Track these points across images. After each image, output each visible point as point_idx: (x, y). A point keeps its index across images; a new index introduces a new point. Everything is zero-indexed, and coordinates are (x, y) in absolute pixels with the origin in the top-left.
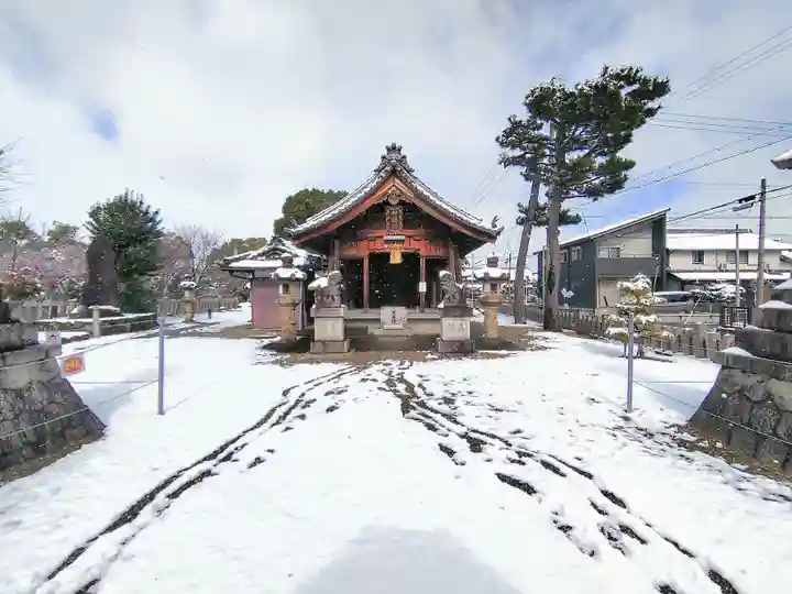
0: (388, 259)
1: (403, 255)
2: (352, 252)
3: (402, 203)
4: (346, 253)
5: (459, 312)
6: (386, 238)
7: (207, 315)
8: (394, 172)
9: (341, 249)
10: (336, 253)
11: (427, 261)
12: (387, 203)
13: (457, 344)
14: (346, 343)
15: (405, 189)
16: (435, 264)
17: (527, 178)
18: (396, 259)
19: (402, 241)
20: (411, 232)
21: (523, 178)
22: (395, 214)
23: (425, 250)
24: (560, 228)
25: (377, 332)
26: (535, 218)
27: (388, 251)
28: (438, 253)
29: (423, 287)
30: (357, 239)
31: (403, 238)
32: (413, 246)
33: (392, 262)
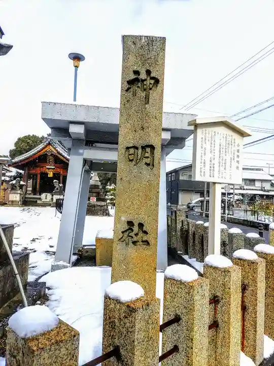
1: (54, 174)
2: (33, 172)
3: (52, 155)
4: (30, 172)
6: (47, 167)
8: (49, 144)
12: (46, 155)
18: (51, 175)
19: (53, 169)
20: (58, 165)
22: (51, 158)
23: (63, 172)
27: (47, 172)
30: (36, 167)
32: (58, 170)
33: (49, 176)
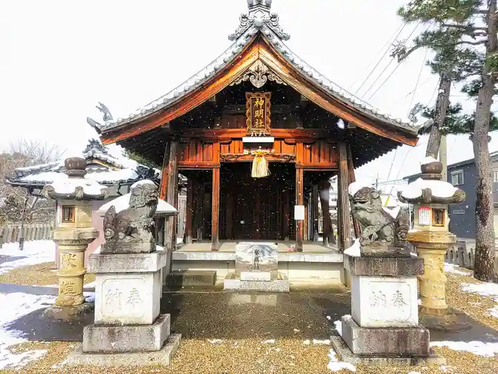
0: (250, 171)
1: (271, 166)
2: (195, 160)
3: (270, 86)
4: (186, 162)
5: (394, 267)
6: (246, 140)
7: (17, 244)
8: (259, 39)
9: (179, 157)
10: (172, 162)
11: (306, 174)
12: (247, 86)
13: (393, 336)
14: (157, 330)
15: (275, 65)
16: (317, 180)
17: (436, 68)
18: (260, 169)
19: (269, 146)
20: (282, 132)
21: (430, 68)
22: (260, 104)
23: (303, 157)
24: (490, 134)
25: (229, 285)
26: (446, 122)
27: (247, 159)
28: (321, 162)
29: (300, 212)
30: (204, 142)
31: (271, 140)
32: (286, 151)
33: (254, 175)
